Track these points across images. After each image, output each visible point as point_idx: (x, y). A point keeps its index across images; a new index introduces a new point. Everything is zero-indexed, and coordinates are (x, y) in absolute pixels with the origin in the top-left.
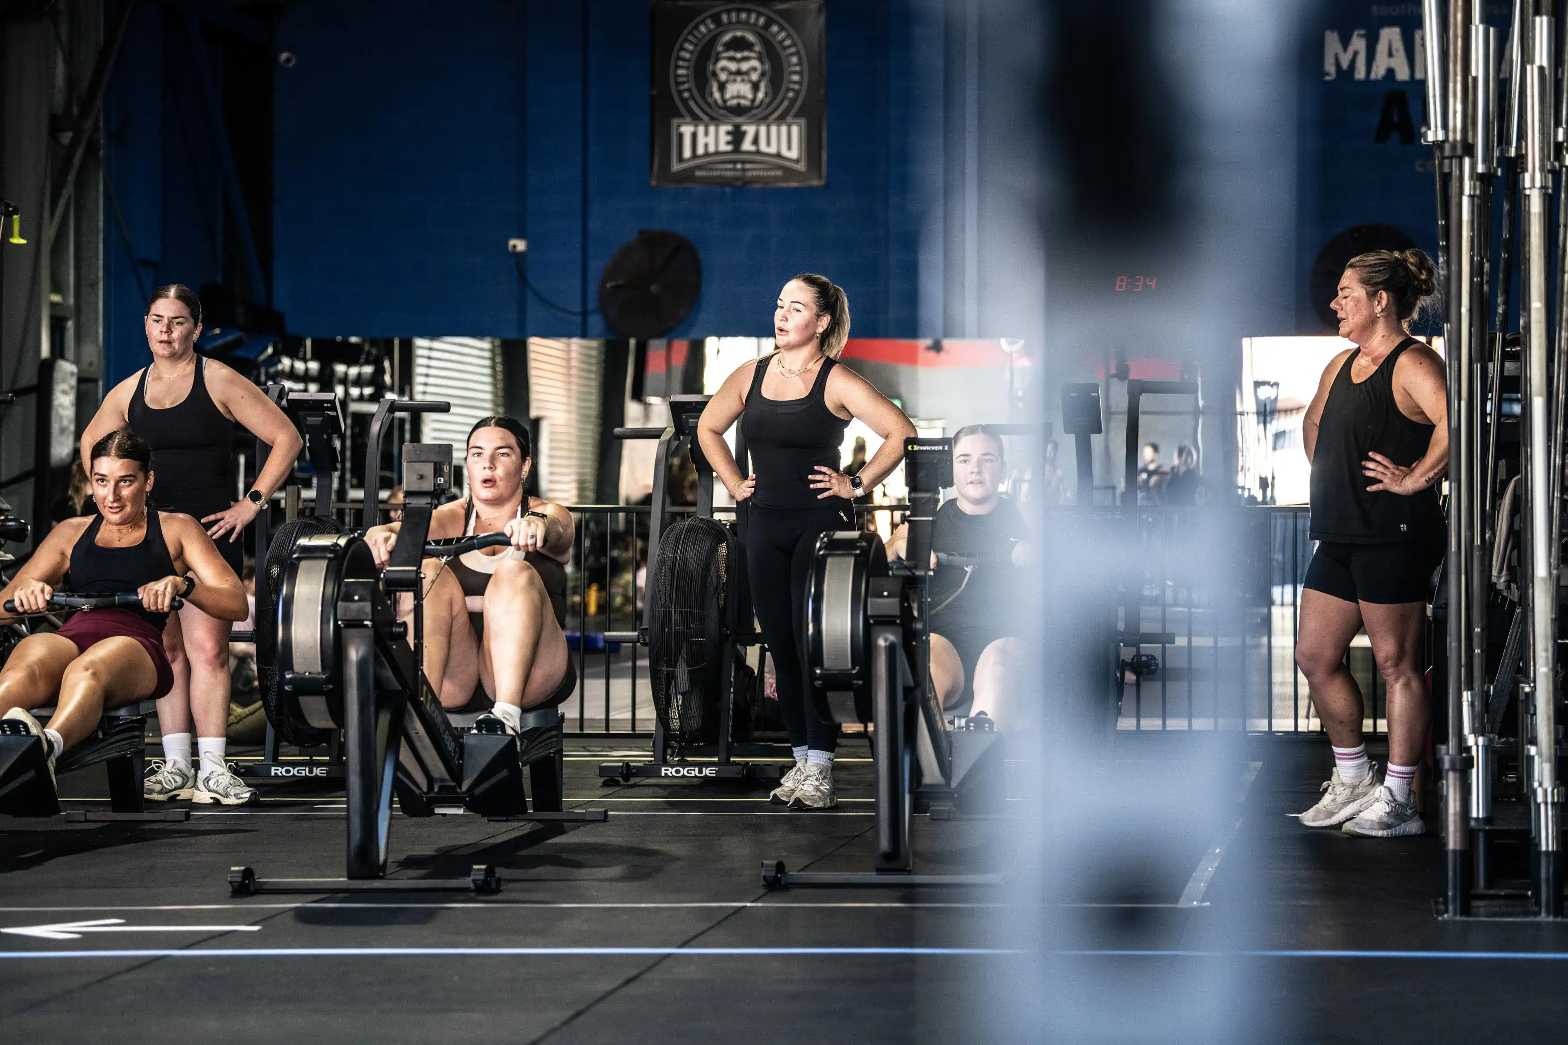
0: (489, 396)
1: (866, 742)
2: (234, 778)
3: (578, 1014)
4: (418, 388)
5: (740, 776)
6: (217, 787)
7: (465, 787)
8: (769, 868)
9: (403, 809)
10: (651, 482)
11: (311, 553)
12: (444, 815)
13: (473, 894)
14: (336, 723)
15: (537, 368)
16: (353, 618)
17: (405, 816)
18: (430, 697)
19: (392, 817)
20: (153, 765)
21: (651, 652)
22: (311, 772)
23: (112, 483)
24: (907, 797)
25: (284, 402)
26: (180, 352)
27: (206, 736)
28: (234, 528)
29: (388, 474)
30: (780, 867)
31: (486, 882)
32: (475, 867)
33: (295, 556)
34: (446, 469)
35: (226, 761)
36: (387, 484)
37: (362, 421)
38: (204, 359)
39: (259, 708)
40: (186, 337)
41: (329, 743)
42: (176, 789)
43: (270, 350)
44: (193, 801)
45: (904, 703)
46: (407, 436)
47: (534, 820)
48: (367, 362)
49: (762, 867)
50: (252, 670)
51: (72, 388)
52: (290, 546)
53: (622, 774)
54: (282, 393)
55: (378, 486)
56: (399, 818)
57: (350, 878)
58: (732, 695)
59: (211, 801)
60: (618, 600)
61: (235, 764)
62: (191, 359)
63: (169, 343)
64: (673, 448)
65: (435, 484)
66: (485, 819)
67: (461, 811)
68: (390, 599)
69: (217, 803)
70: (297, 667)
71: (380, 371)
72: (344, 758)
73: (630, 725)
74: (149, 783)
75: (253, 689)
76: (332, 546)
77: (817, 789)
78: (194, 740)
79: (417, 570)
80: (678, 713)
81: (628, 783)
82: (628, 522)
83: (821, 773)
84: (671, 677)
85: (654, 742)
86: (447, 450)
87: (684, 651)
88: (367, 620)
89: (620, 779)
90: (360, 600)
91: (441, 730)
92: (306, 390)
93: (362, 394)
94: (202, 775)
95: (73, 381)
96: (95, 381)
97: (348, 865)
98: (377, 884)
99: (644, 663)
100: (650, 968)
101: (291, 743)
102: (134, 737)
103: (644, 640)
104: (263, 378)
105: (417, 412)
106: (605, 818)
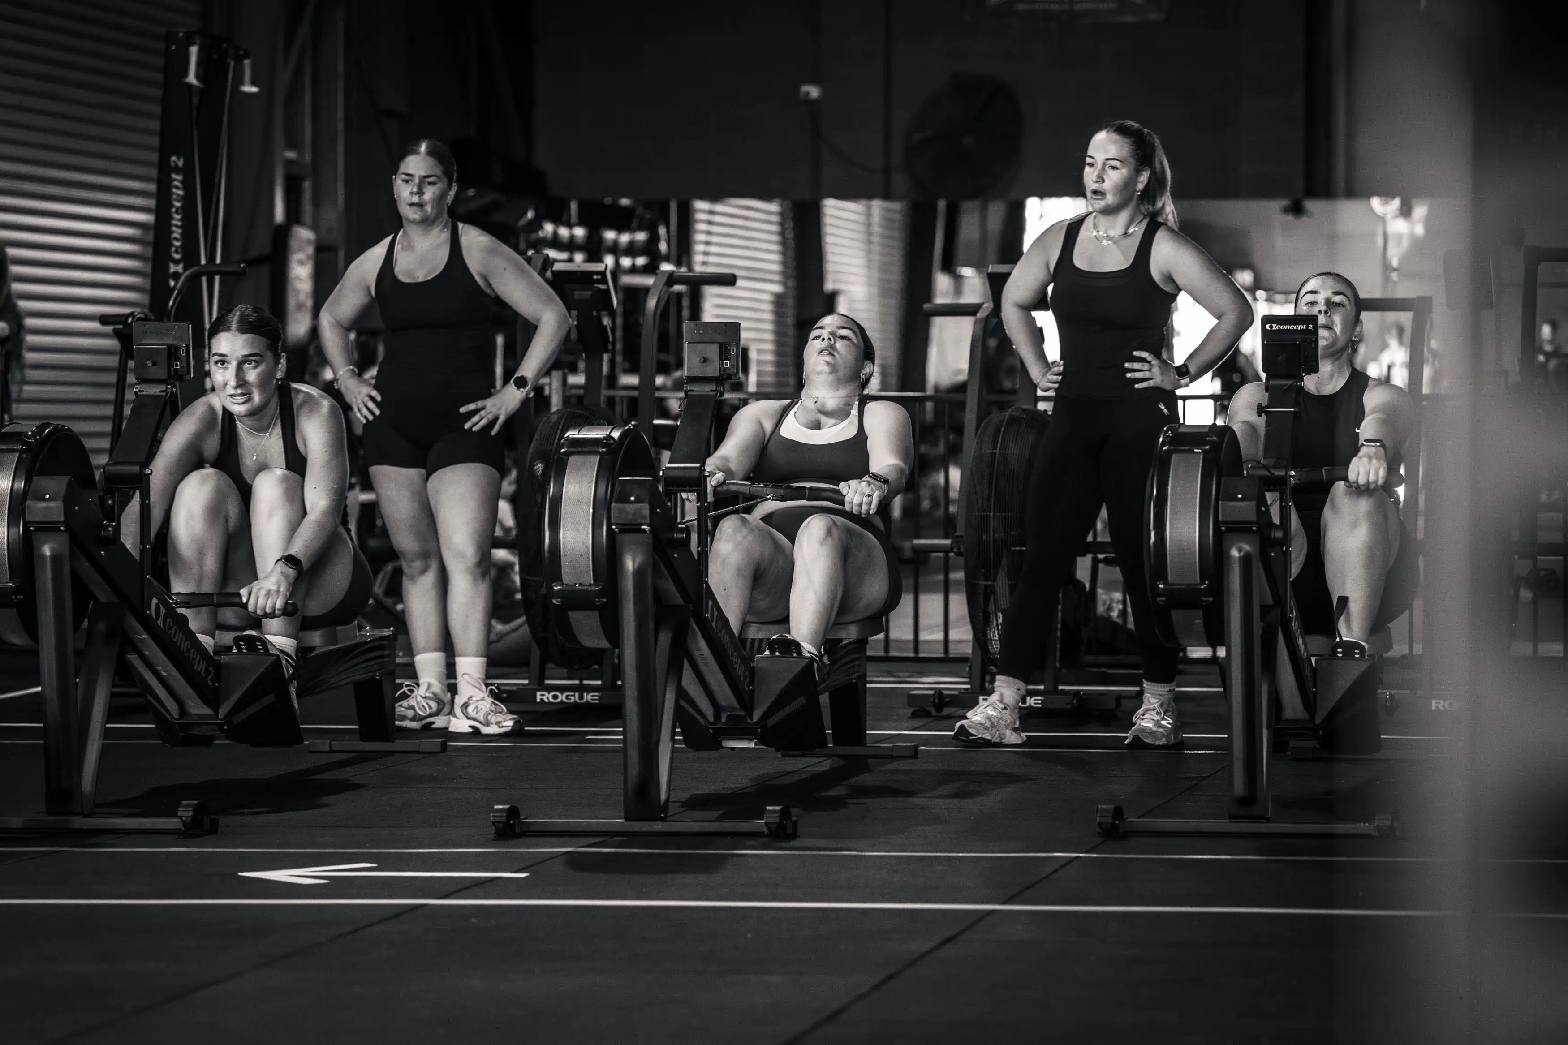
0: (776, 267)
1: (1215, 669)
2: (496, 705)
3: (890, 977)
4: (698, 258)
5: (1069, 707)
6: (477, 713)
7: (757, 716)
8: (1105, 814)
9: (685, 741)
10: (965, 365)
11: (582, 447)
12: (733, 749)
13: (766, 839)
14: (610, 642)
15: (833, 235)
16: (628, 522)
17: (689, 749)
18: (716, 613)
19: (674, 751)
20: (405, 689)
21: (966, 562)
22: (581, 697)
23: (233, 365)
24: (1265, 732)
25: (549, 274)
26: (432, 217)
27: (464, 655)
28: (496, 419)
29: (663, 357)
30: (1118, 813)
31: (780, 825)
32: (768, 808)
33: (563, 450)
34: (733, 351)
35: (487, 685)
36: (664, 369)
37: (635, 295)
38: (460, 225)
39: (522, 625)
40: (440, 199)
41: (601, 665)
42: (431, 715)
43: (530, 215)
44: (451, 729)
45: (1262, 624)
46: (685, 313)
47: (833, 756)
48: (640, 228)
49: (1097, 812)
50: (513, 582)
51: (308, 257)
52: (556, 440)
53: (934, 705)
54: (548, 263)
55: (654, 370)
56: (679, 750)
57: (627, 819)
58: (1060, 614)
59: (470, 730)
60: (926, 504)
61: (496, 688)
62: (446, 223)
63: (420, 205)
64: (991, 327)
65: (720, 368)
66: (779, 754)
67: (752, 745)
68: (670, 500)
69: (476, 733)
70: (567, 578)
71: (654, 239)
72: (619, 683)
73: (941, 648)
74: (401, 708)
75: (515, 603)
76: (605, 438)
77: (1158, 724)
78: (451, 661)
79: (701, 466)
80: (998, 634)
81: (941, 714)
82: (937, 412)
83: (1161, 705)
84: (989, 592)
85: (970, 667)
86: (733, 328)
87: (1004, 562)
88: (644, 524)
89: (933, 710)
90: (636, 502)
91: (729, 651)
92: (570, 260)
93: (634, 265)
94: (459, 700)
95: (310, 250)
96: (333, 249)
97: (625, 803)
98: (658, 826)
99: (958, 575)
100: (970, 927)
101: (559, 665)
102: (382, 656)
103: (959, 549)
104: (522, 246)
105: (697, 284)
106: (915, 753)
